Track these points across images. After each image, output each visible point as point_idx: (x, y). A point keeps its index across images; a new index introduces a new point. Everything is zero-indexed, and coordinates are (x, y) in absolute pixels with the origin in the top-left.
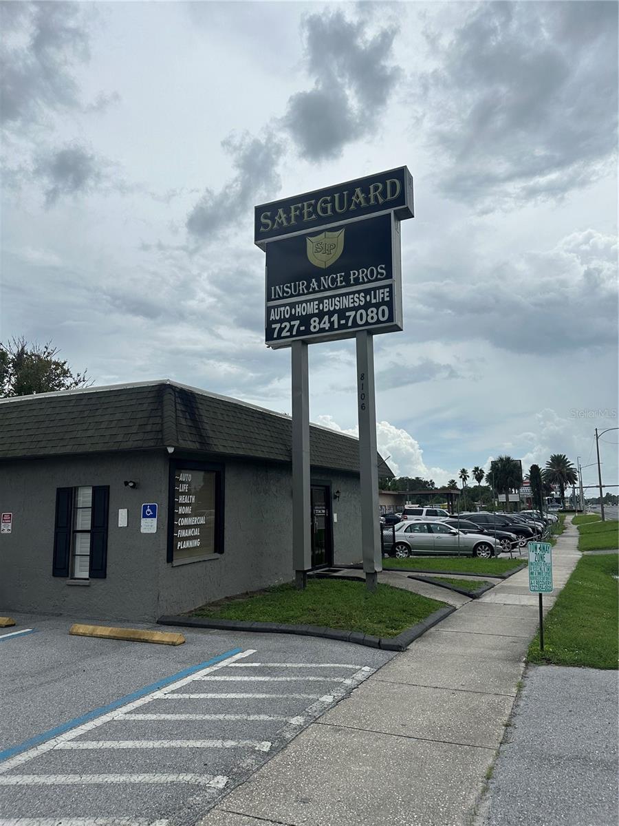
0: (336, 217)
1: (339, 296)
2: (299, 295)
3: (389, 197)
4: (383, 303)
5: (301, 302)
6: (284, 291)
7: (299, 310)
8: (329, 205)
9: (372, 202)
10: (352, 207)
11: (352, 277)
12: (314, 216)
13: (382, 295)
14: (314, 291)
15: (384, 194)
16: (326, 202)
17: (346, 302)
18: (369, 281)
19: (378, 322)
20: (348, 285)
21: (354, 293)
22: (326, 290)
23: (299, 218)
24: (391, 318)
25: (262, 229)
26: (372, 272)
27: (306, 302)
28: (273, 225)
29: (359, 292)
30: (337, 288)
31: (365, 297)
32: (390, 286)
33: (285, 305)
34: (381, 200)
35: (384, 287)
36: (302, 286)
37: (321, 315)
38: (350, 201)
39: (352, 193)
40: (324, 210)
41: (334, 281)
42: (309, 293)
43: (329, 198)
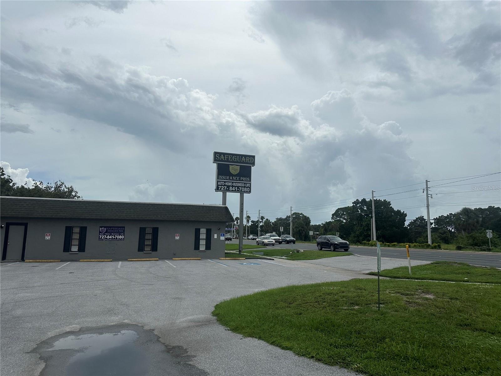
0: (237, 162)
1: (238, 183)
2: (227, 180)
3: (251, 162)
4: (248, 187)
5: (227, 182)
6: (222, 178)
7: (226, 184)
8: (236, 158)
9: (247, 161)
10: (242, 161)
11: (241, 179)
12: (231, 160)
13: (248, 185)
14: (231, 180)
15: (250, 160)
16: (235, 157)
17: (239, 185)
18: (245, 181)
19: (247, 191)
20: (240, 181)
21: (241, 183)
22: (234, 180)
23: (228, 159)
24: (250, 192)
25: (216, 158)
26: (246, 179)
27: (229, 182)
28: (220, 158)
29: (243, 183)
30: (237, 180)
31: (244, 185)
32: (250, 184)
33: (223, 181)
34: (249, 162)
35: (249, 183)
36: (228, 177)
37: (233, 186)
38: (241, 160)
39: (242, 158)
40: (235, 159)
41: (236, 178)
42: (229, 180)
43: (236, 157)
